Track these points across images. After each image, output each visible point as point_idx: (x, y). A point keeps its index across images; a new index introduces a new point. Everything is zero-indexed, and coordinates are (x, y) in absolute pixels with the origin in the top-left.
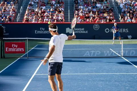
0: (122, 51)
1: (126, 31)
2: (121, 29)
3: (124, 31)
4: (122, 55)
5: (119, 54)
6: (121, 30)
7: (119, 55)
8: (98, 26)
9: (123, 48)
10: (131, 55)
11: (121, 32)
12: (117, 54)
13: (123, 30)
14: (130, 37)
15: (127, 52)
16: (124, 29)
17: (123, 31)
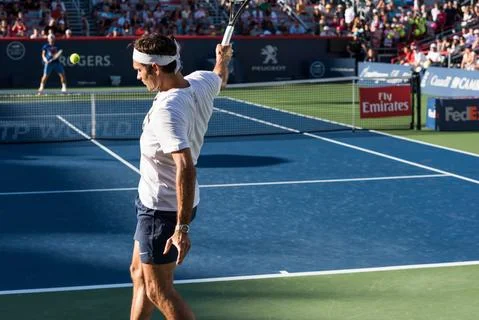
0: (94, 122)
1: (104, 62)
2: (89, 57)
3: (97, 61)
4: (94, 133)
5: (84, 132)
6: (89, 61)
7: (84, 135)
8: (21, 47)
9: (97, 112)
10: (118, 134)
11: (89, 64)
12: (80, 132)
13: (94, 58)
14: (116, 79)
15: (107, 124)
16: (97, 57)
17: (94, 62)
